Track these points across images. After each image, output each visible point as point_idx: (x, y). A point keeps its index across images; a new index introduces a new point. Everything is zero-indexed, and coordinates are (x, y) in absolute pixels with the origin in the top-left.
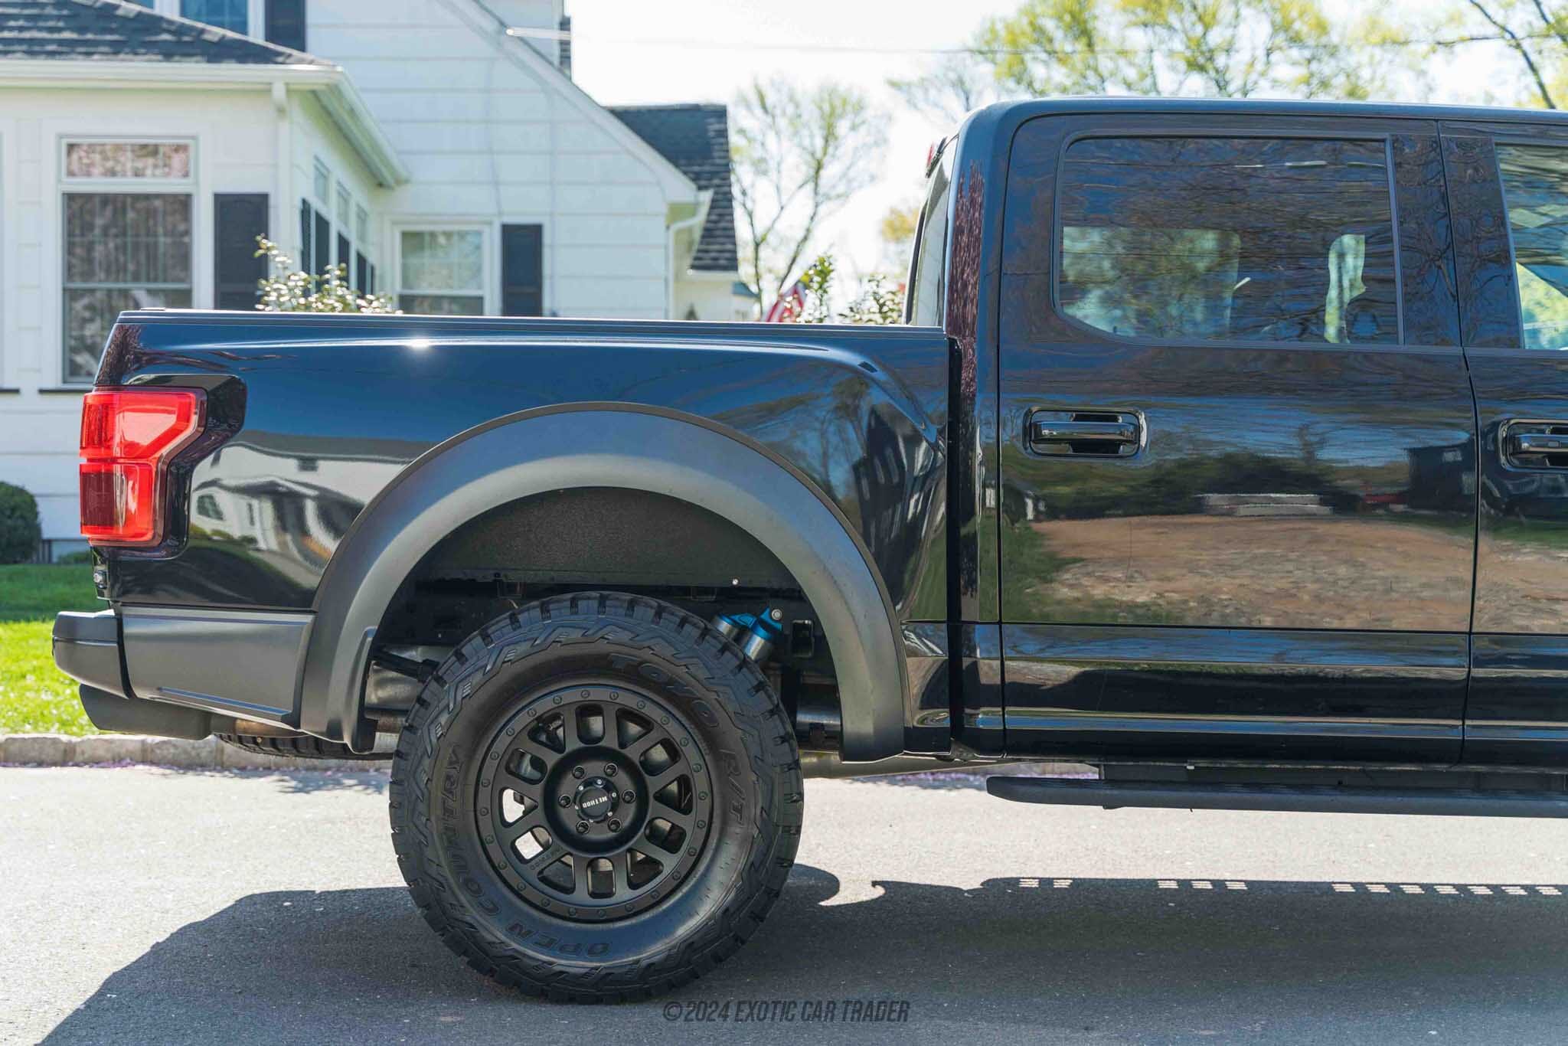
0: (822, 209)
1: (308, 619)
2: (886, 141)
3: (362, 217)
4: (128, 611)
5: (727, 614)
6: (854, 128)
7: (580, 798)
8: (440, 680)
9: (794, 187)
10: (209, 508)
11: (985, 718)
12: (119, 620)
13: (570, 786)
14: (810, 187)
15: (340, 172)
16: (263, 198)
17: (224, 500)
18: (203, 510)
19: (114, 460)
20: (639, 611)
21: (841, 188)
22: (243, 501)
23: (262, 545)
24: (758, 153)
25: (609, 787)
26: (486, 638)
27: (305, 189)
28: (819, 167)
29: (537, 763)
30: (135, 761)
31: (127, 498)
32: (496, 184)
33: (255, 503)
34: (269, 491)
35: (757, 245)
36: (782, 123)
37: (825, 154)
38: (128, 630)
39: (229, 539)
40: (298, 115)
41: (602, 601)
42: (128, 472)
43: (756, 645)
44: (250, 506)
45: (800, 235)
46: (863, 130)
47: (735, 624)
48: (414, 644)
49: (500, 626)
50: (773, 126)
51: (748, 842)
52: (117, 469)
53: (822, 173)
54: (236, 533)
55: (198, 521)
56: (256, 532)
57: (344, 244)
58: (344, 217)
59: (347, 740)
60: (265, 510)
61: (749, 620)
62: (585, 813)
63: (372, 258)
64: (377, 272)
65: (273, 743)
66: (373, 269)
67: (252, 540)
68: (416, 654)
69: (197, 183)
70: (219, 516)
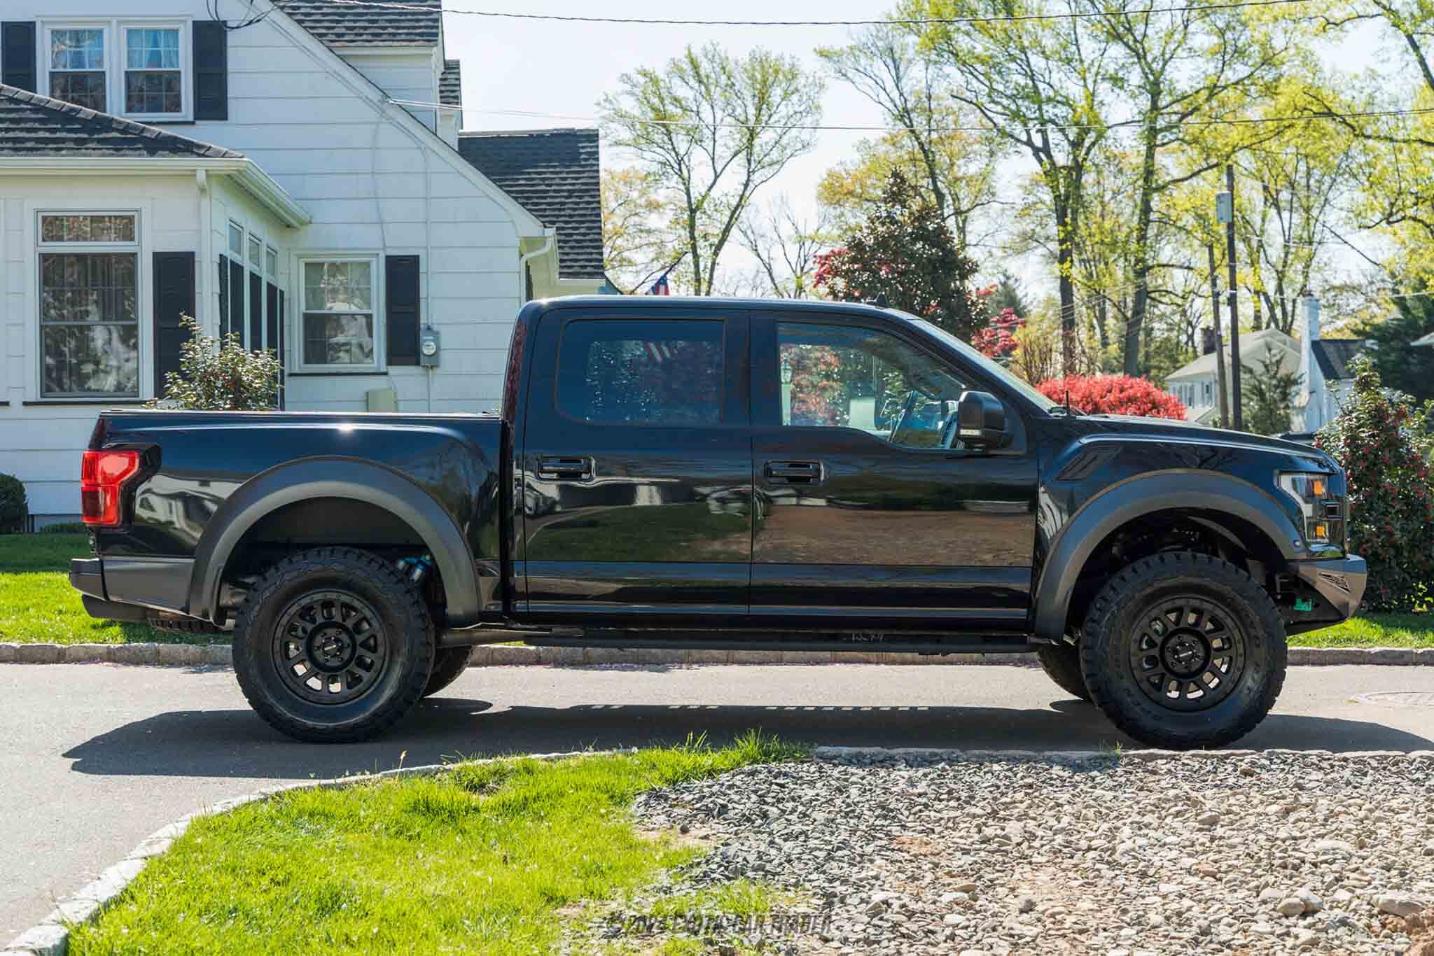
0: (756, 178)
1: (192, 561)
2: (818, 107)
3: (272, 254)
4: (107, 558)
5: (402, 558)
6: (786, 96)
7: (324, 645)
8: (255, 590)
9: (728, 154)
10: (146, 505)
11: (520, 605)
12: (101, 562)
13: (320, 640)
14: (743, 155)
15: (252, 225)
16: (191, 255)
17: (153, 499)
18: (142, 506)
19: (98, 485)
20: (349, 555)
21: (775, 155)
22: (166, 502)
23: (177, 526)
24: (692, 121)
25: (337, 640)
26: (277, 569)
27: (223, 246)
28: (752, 135)
29: (304, 630)
30: (103, 660)
31: (105, 500)
32: (381, 223)
33: (173, 503)
34: (181, 496)
35: (693, 212)
36: (716, 93)
37: (757, 120)
38: (106, 567)
39: (159, 522)
40: (217, 193)
41: (332, 552)
42: (105, 491)
43: (418, 573)
44: (170, 505)
45: (734, 202)
46: (795, 98)
47: (407, 563)
48: (250, 575)
49: (284, 564)
50: (708, 95)
51: (403, 664)
52: (100, 489)
53: (756, 142)
54: (163, 519)
55: (139, 511)
56: (174, 519)
57: (255, 279)
58: (255, 258)
59: (211, 620)
60: (178, 506)
61: (415, 560)
62: (326, 653)
63: (281, 285)
64: (286, 296)
65: (179, 625)
66: (282, 293)
67: (171, 523)
68: (250, 580)
69: (140, 245)
70: (151, 509)
